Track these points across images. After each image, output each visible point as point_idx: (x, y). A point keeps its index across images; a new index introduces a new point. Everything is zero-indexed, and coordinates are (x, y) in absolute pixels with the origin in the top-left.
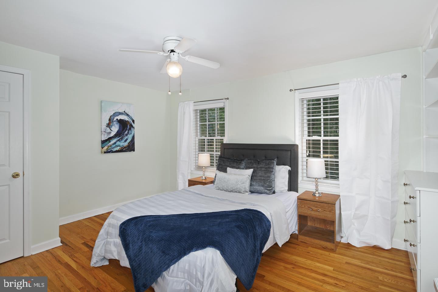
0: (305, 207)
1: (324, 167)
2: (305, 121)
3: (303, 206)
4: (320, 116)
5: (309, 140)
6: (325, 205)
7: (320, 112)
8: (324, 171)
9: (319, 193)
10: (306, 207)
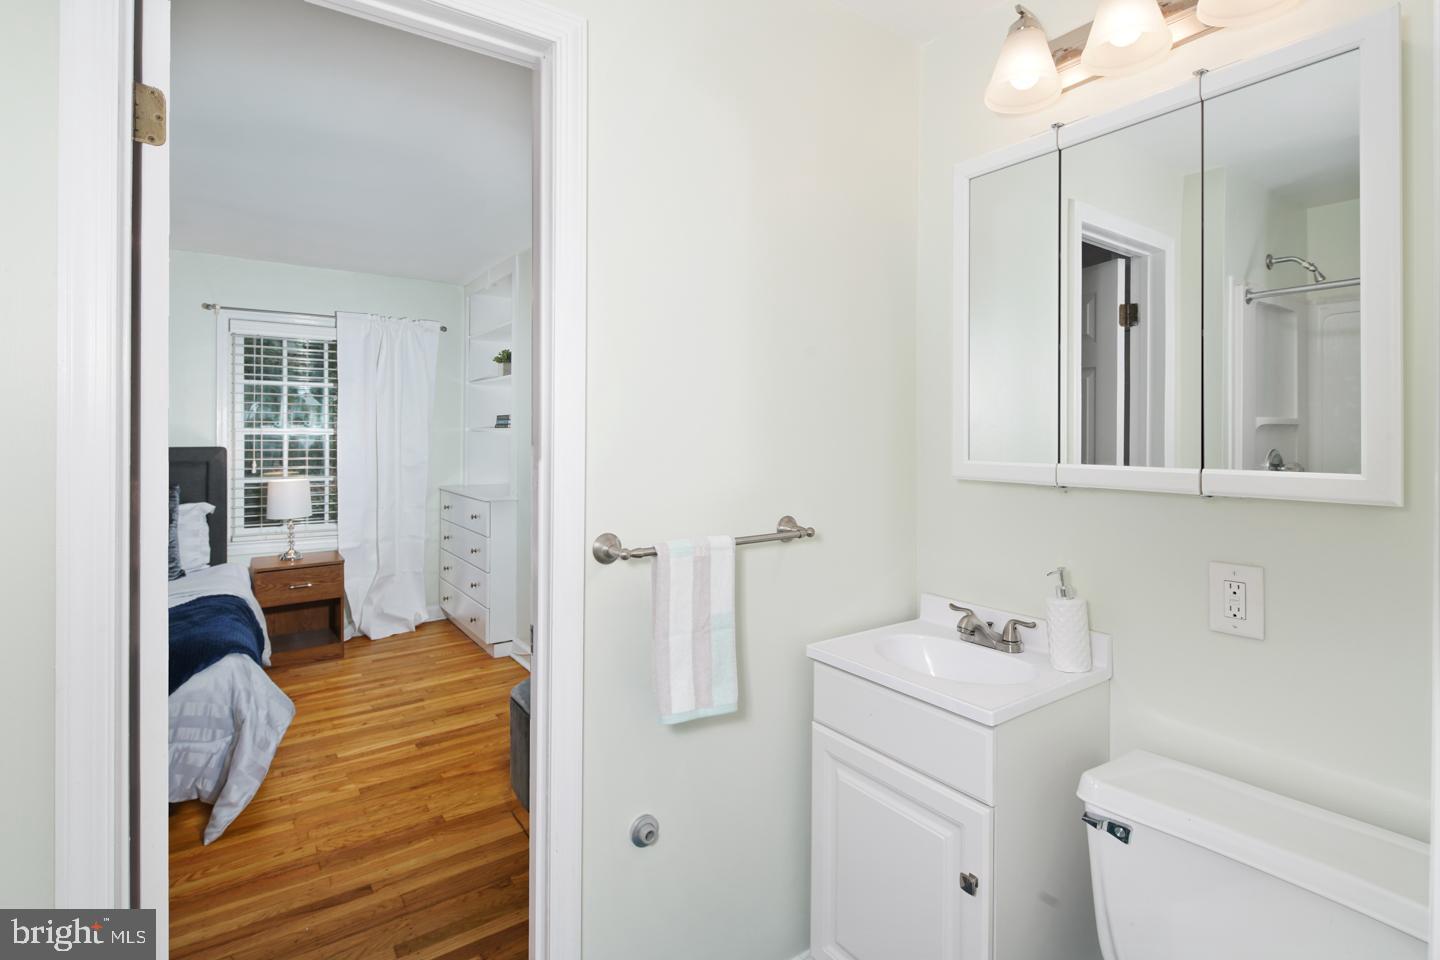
0: (275, 586)
1: (308, 494)
2: (240, 389)
3: (271, 586)
4: (280, 379)
5: (251, 437)
6: (324, 569)
7: (280, 372)
8: (310, 504)
9: (296, 553)
10: (279, 586)
